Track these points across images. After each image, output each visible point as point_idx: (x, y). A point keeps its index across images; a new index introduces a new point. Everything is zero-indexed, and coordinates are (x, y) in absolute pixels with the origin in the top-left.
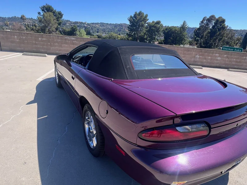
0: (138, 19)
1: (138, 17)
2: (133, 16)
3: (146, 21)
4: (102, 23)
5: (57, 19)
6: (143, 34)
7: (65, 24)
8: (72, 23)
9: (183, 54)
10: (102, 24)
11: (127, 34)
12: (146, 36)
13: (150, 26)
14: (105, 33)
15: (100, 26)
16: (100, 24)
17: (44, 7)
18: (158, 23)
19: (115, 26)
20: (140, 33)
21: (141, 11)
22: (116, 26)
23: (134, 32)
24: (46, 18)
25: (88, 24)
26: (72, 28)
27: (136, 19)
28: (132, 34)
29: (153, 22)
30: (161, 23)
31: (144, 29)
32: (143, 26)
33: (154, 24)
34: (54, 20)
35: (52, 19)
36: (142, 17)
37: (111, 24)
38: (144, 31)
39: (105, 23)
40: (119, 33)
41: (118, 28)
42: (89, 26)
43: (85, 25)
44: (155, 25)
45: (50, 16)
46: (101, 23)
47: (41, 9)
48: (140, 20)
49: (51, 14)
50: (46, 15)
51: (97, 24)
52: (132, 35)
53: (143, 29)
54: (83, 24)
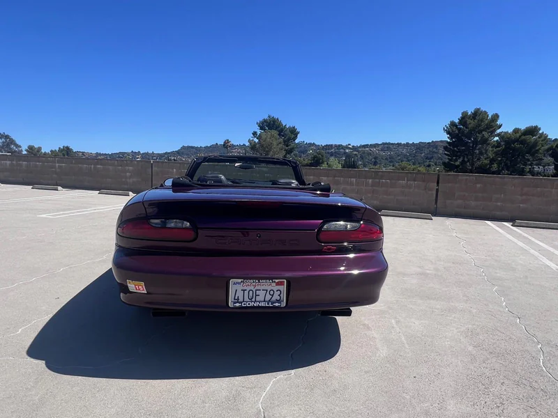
0: (470, 126)
1: (472, 123)
2: (457, 121)
3: (495, 130)
4: (386, 144)
5: (284, 141)
6: (487, 162)
7: (304, 152)
8: (318, 149)
9: (522, 195)
10: (387, 146)
11: (444, 164)
12: (496, 165)
13: (505, 141)
14: (391, 164)
15: (382, 150)
16: (380, 147)
17: (265, 121)
18: (533, 131)
19: (417, 149)
20: (479, 159)
21: (479, 109)
22: (420, 147)
23: (461, 159)
24: (265, 141)
25: (354, 148)
26: (315, 157)
27: (466, 128)
28: (457, 163)
29: (516, 131)
30: (540, 132)
31: (491, 149)
32: (485, 141)
33: (518, 135)
34: (280, 143)
35: (275, 143)
36: (482, 121)
37: (408, 143)
38: (491, 155)
39: (392, 144)
40: (427, 163)
41: (426, 151)
42: (355, 153)
43: (347, 151)
44: (523, 137)
45: (272, 136)
46: (384, 144)
47: (259, 126)
48: (478, 129)
49: (275, 133)
50: (264, 137)
51: (376, 145)
52: (458, 166)
53: (486, 151)
54: (342, 148)
